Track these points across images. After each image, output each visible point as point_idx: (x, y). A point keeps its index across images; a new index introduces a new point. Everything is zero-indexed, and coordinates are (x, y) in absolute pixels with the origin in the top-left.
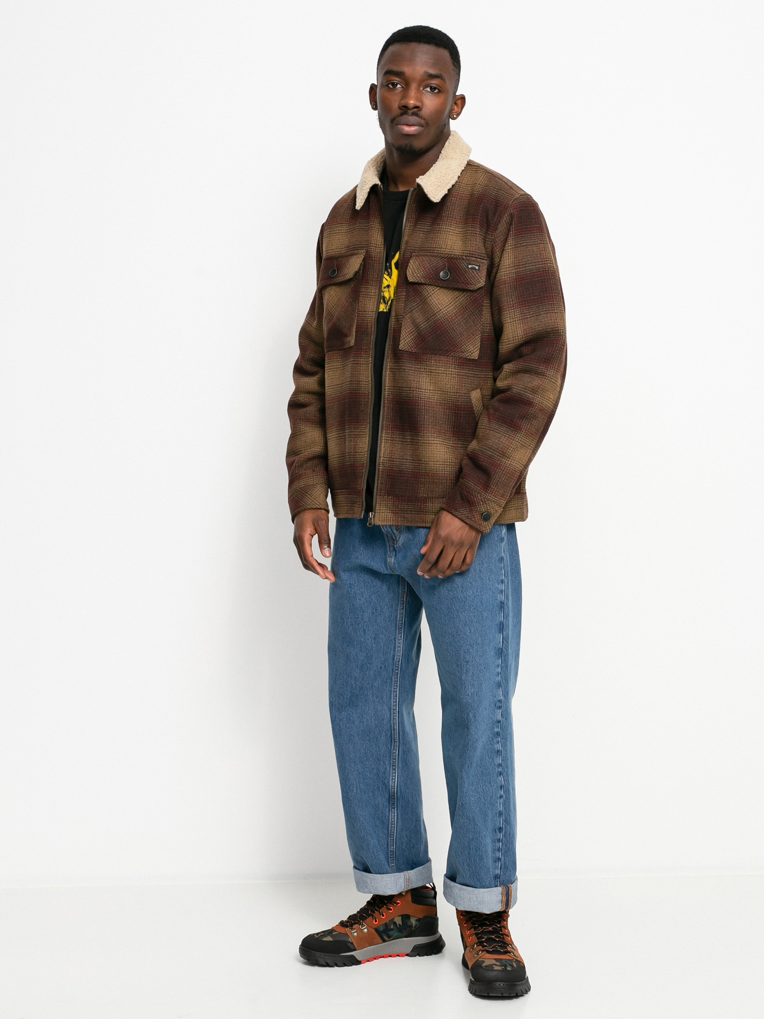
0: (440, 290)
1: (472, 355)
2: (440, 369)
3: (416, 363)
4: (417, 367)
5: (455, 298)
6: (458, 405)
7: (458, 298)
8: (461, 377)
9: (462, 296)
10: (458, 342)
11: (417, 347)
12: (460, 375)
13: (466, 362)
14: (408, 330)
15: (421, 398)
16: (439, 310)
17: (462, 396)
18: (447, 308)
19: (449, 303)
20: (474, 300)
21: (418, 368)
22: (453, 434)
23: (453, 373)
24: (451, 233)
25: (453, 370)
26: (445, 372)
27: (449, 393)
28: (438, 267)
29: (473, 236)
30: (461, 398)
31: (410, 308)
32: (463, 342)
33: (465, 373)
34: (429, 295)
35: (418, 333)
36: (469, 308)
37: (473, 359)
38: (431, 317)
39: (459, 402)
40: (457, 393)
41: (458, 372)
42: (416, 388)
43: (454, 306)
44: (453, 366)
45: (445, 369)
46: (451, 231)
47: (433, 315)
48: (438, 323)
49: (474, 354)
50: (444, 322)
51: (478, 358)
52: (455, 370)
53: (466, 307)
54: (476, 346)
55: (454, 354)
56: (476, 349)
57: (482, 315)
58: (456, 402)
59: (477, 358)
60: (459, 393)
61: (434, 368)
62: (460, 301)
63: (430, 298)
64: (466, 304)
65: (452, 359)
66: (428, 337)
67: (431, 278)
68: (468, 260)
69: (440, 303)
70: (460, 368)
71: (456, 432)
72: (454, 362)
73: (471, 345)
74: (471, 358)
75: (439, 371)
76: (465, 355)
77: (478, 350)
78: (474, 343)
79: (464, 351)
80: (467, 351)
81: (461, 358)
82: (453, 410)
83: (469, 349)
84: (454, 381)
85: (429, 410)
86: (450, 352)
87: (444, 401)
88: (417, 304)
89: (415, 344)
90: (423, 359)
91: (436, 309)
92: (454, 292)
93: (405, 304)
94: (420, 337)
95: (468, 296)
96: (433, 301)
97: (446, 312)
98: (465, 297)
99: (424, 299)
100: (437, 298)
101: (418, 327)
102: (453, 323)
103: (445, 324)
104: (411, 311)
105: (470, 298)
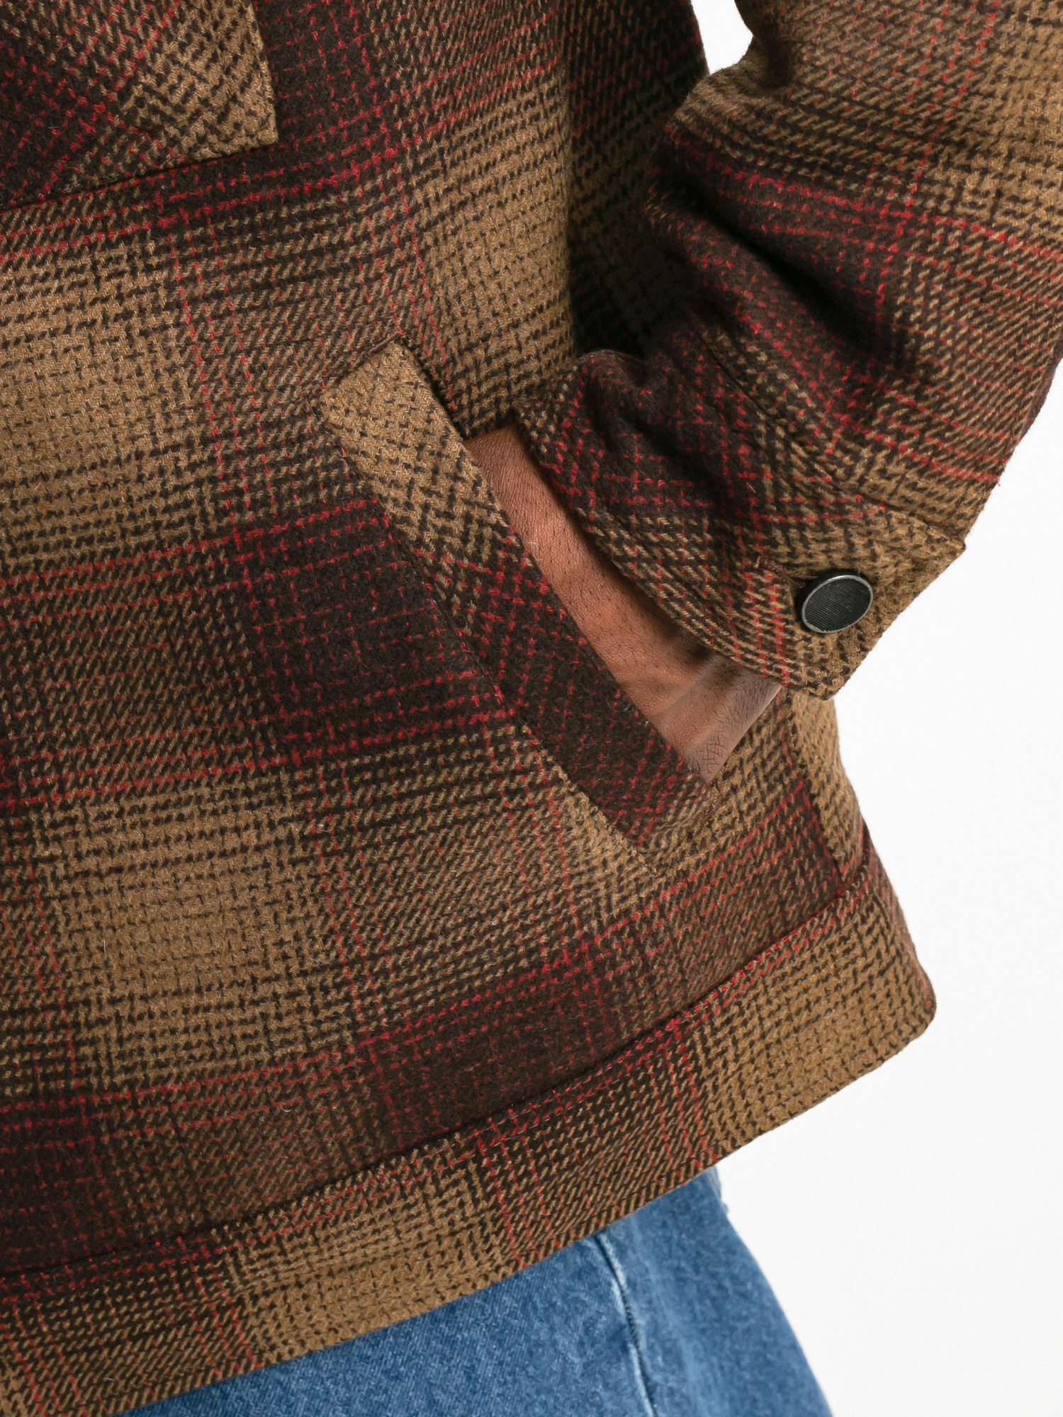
1: (227, 129)
2: (33, 305)
6: (243, 528)
10: (89, 70)
13: (202, 192)
17: (252, 452)
23: (131, 303)
26: (76, 317)
30: (250, 471)
32: (126, 55)
33: (232, 270)
37: (245, 153)
39: (240, 508)
40: (205, 441)
41: (170, 286)
44: (122, 250)
45: (72, 296)
49: (236, 114)
52: (144, 281)
54: (234, 45)
55: (92, 168)
56: (241, 71)
58: (224, 513)
59: (271, 135)
60: (228, 435)
65: (99, 205)
70: (181, 245)
71: (297, 726)
72: (120, 224)
73: (191, 50)
74: (228, 149)
75: (28, 327)
76: (174, 141)
77: (256, 66)
78: (205, 26)
79: (156, 120)
80: (179, 109)
81: (151, 172)
82: (220, 579)
83: (183, 87)
84: (162, 362)
85: (57, 626)
86: (59, 164)
87: (138, 532)
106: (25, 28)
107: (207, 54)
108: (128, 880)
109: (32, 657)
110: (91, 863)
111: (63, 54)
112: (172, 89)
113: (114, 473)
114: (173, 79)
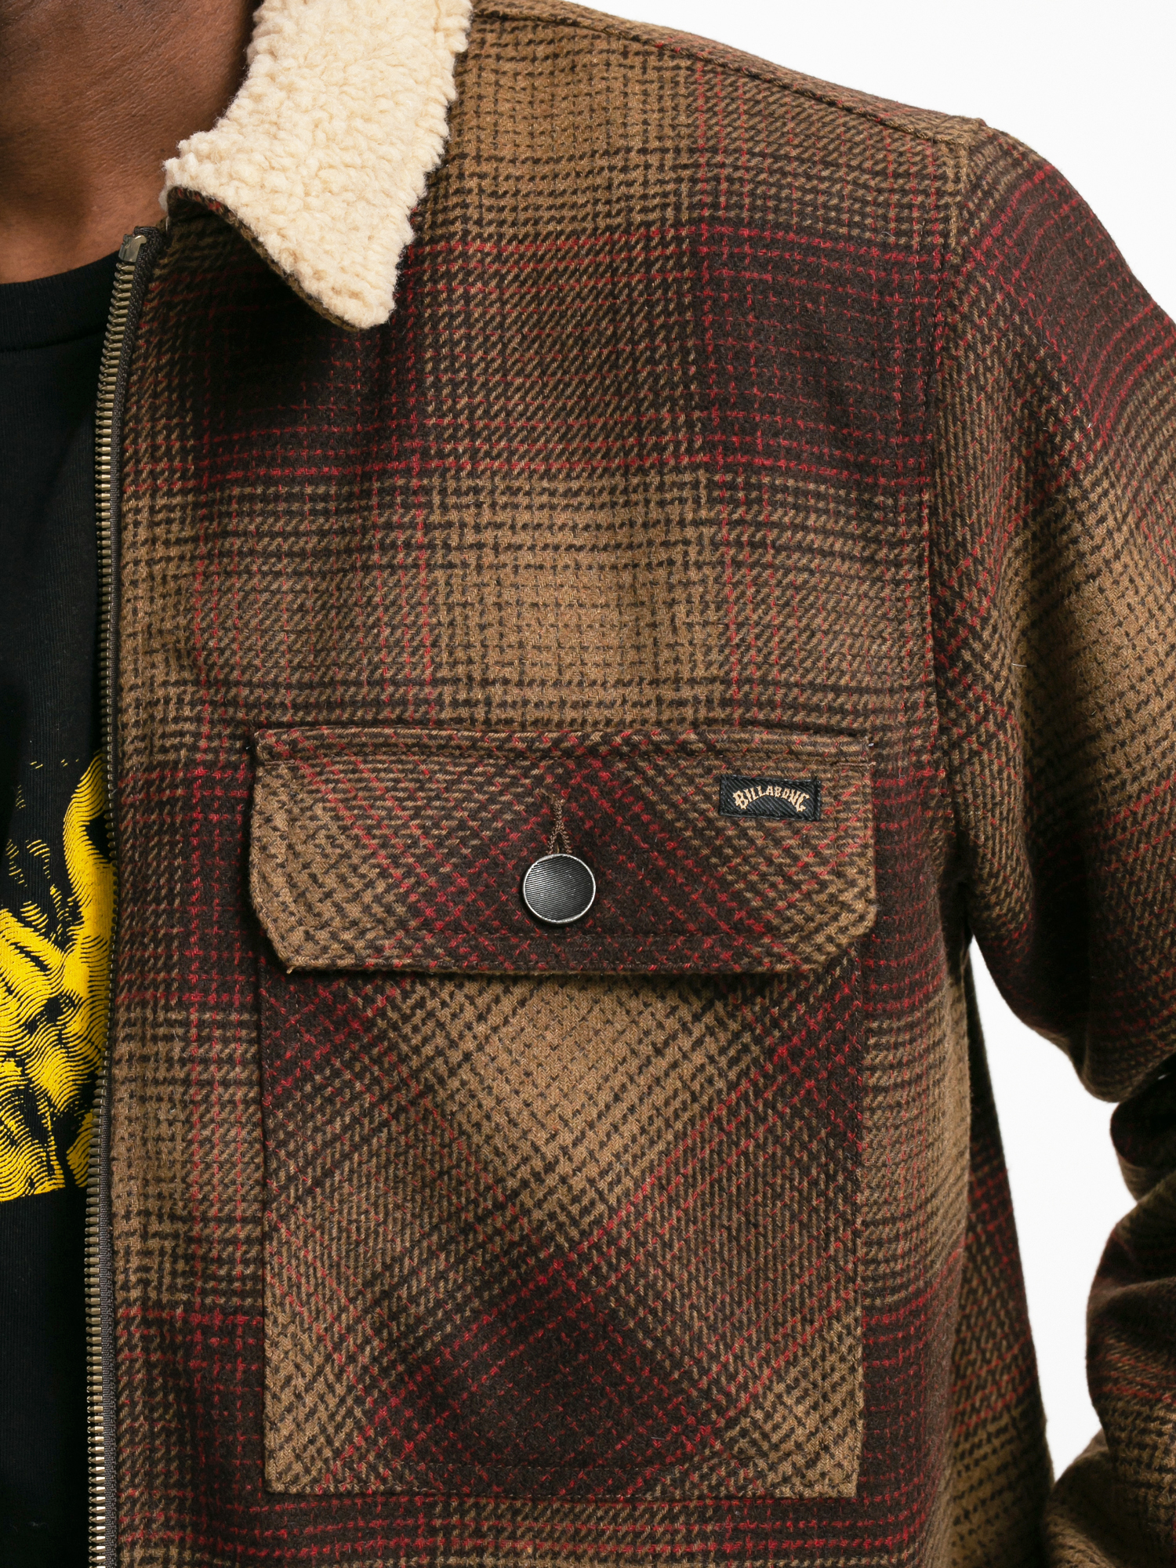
0: (534, 1003)
1: (811, 1475)
5: (646, 1049)
7: (672, 1053)
9: (698, 1030)
10: (706, 1394)
11: (395, 1447)
18: (592, 1139)
19: (604, 1097)
20: (795, 1055)
24: (526, 557)
31: (310, 1162)
34: (455, 1056)
35: (392, 1343)
36: (761, 1119)
37: (823, 1501)
38: (481, 1219)
43: (645, 1111)
47: (500, 1207)
48: (543, 1266)
49: (825, 1463)
50: (585, 1258)
51: (860, 1487)
53: (733, 1112)
54: (837, 1399)
55: (678, 1483)
56: (837, 1425)
57: (858, 1163)
59: (850, 1489)
62: (687, 1069)
63: (465, 1074)
64: (732, 1086)
66: (477, 1370)
67: (454, 927)
69: (539, 1107)
72: (689, 1540)
73: (797, 1393)
74: (807, 1493)
76: (761, 1475)
77: (853, 1423)
78: (816, 1375)
79: (752, 1451)
80: (775, 1447)
81: (729, 1497)
83: (786, 1427)
86: (648, 1471)
88: (355, 1120)
89: (383, 1432)
90: (447, 1530)
91: (513, 1160)
92: (634, 1004)
93: (266, 1134)
94: (410, 1372)
95: (747, 1027)
96: (488, 1102)
97: (592, 1170)
98: (723, 1037)
99: (415, 1087)
100: (514, 1074)
101: (386, 1295)
102: (650, 1255)
103: (596, 1270)
104: (318, 1183)
105: (757, 1040)
106: (658, 1342)
107: (808, 1402)
111: (687, 1374)
112: (776, 1427)
114: (777, 1418)
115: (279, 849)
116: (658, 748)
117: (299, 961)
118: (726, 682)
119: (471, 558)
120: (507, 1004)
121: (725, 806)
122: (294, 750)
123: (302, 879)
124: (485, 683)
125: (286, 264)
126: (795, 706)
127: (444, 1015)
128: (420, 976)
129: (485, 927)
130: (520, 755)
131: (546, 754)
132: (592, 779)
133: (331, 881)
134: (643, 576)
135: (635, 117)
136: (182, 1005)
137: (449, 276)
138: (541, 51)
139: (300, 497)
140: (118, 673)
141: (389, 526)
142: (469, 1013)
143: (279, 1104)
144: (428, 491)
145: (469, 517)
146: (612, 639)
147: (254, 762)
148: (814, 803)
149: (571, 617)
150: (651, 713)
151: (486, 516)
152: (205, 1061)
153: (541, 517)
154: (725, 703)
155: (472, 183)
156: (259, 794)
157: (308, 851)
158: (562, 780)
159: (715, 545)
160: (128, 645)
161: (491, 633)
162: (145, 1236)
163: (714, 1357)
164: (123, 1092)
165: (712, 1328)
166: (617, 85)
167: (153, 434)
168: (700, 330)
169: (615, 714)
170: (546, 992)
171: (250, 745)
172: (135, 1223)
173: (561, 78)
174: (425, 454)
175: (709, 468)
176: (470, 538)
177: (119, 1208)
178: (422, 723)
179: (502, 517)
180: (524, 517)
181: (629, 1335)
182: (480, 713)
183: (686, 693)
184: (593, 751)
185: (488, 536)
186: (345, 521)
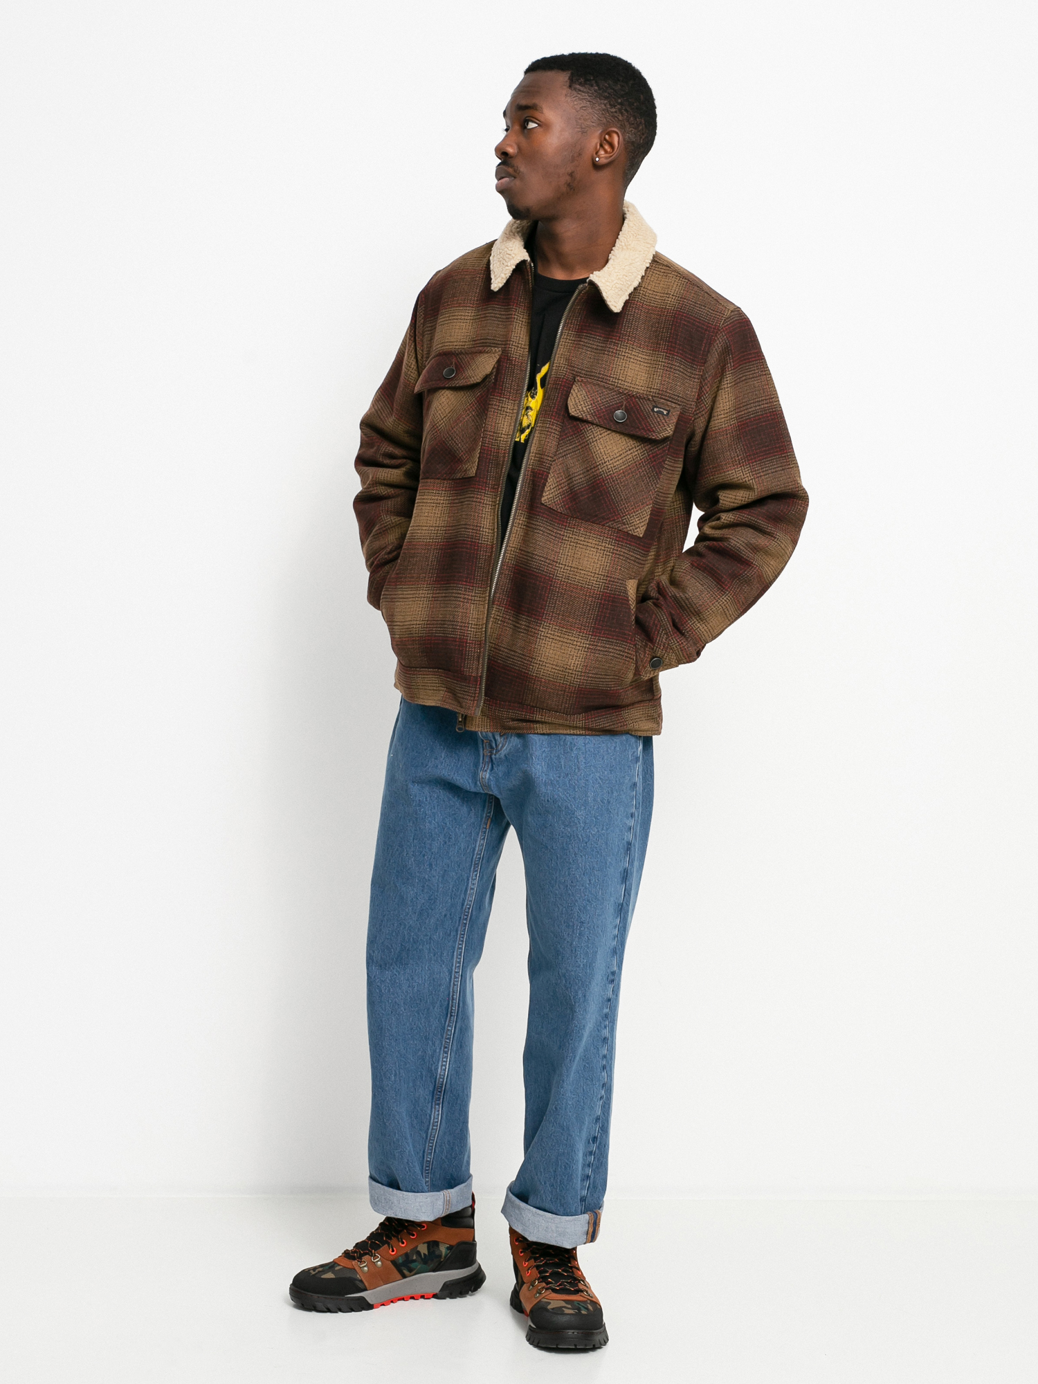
0: (610, 435)
1: (636, 531)
2: (590, 541)
3: (559, 527)
4: (559, 532)
5: (627, 449)
6: (607, 593)
7: (632, 451)
8: (618, 556)
9: (640, 447)
10: (621, 510)
11: (565, 505)
12: (616, 554)
13: (626, 538)
14: (558, 480)
15: (556, 576)
16: (603, 461)
17: (613, 582)
18: (613, 461)
19: (618, 455)
20: (653, 457)
21: (560, 534)
22: (593, 632)
23: (606, 549)
24: (632, 360)
25: (607, 546)
26: (596, 547)
27: (596, 576)
28: (613, 405)
29: (666, 370)
30: (612, 585)
31: (565, 451)
32: (627, 511)
33: (624, 553)
34: (594, 440)
35: (569, 488)
36: (644, 467)
37: (637, 536)
38: (591, 469)
39: (608, 590)
40: (607, 576)
41: (613, 549)
42: (553, 561)
43: (624, 459)
44: (609, 539)
45: (597, 543)
46: (633, 357)
47: (594, 467)
48: (599, 479)
49: (638, 530)
50: (607, 480)
51: (643, 535)
52: (610, 546)
53: (640, 464)
54: (644, 519)
55: (612, 524)
56: (642, 524)
57: (659, 479)
59: (641, 536)
60: (613, 578)
61: (583, 539)
63: (595, 443)
64: (640, 459)
65: (609, 531)
66: (582, 496)
67: (601, 417)
68: (655, 402)
69: (606, 452)
70: (618, 544)
71: (597, 629)
72: (611, 535)
73: (637, 516)
74: (634, 534)
75: (588, 544)
76: (627, 528)
78: (641, 514)
79: (626, 523)
80: (630, 524)
81: (621, 530)
82: (598, 599)
83: (634, 521)
84: (606, 561)
85: (564, 594)
86: (607, 521)
87: (588, 585)
88: (574, 447)
89: (563, 502)
90: (570, 523)
91: (599, 460)
92: (627, 441)
93: (559, 444)
94: (571, 493)
95: (646, 450)
96: (598, 449)
97: (612, 466)
98: (641, 451)
99: (586, 444)
100: (604, 446)
101: (571, 479)
102: (618, 483)
103: (608, 482)
104: (565, 455)
105: (647, 453)
108: (554, 641)
109: (557, 597)
110: (548, 635)
111: (619, 505)
112: (631, 520)
113: (590, 574)
115: (575, 395)
116: (644, 398)
117: (573, 414)
118: (659, 390)
119: (622, 357)
120: (606, 434)
121: (653, 410)
122: (582, 381)
123: (577, 401)
124: (618, 379)
125: (605, 298)
126: (670, 397)
127: (594, 432)
128: (593, 424)
129: (606, 419)
130: (621, 393)
131: (625, 394)
132: (632, 400)
133: (582, 403)
134: (651, 369)
135: (674, 289)
136: (551, 418)
137: (633, 307)
138: (662, 271)
139: (596, 338)
140: (554, 360)
141: (610, 348)
142: (599, 433)
143: (562, 440)
144: (618, 344)
145: (624, 350)
146: (643, 378)
147: (575, 381)
148: (668, 414)
149: (636, 373)
150: (645, 392)
151: (627, 351)
152: (552, 428)
153: (637, 354)
154: (658, 394)
155: (641, 292)
156: (574, 386)
157: (580, 397)
158: (627, 399)
159: (664, 366)
160: (557, 355)
161: (622, 371)
162: (535, 457)
163: (624, 504)
164: (537, 432)
165: (625, 499)
166: (673, 282)
167: (572, 320)
168: (671, 329)
169: (639, 391)
170: (613, 434)
171: (575, 378)
172: (534, 455)
173: (664, 277)
174: (619, 337)
175: (666, 353)
176: (623, 354)
177: (532, 451)
178: (606, 383)
179: (630, 352)
180: (633, 353)
181: (610, 495)
182: (616, 384)
183: (652, 390)
184: (633, 396)
185: (626, 355)
186: (602, 345)
